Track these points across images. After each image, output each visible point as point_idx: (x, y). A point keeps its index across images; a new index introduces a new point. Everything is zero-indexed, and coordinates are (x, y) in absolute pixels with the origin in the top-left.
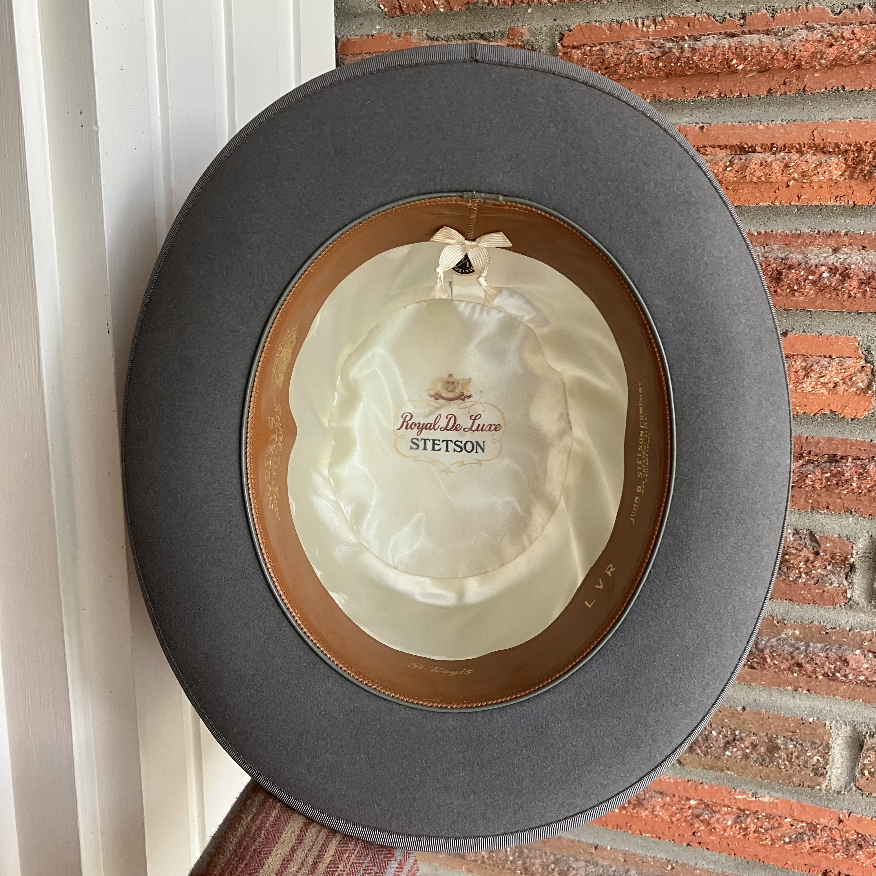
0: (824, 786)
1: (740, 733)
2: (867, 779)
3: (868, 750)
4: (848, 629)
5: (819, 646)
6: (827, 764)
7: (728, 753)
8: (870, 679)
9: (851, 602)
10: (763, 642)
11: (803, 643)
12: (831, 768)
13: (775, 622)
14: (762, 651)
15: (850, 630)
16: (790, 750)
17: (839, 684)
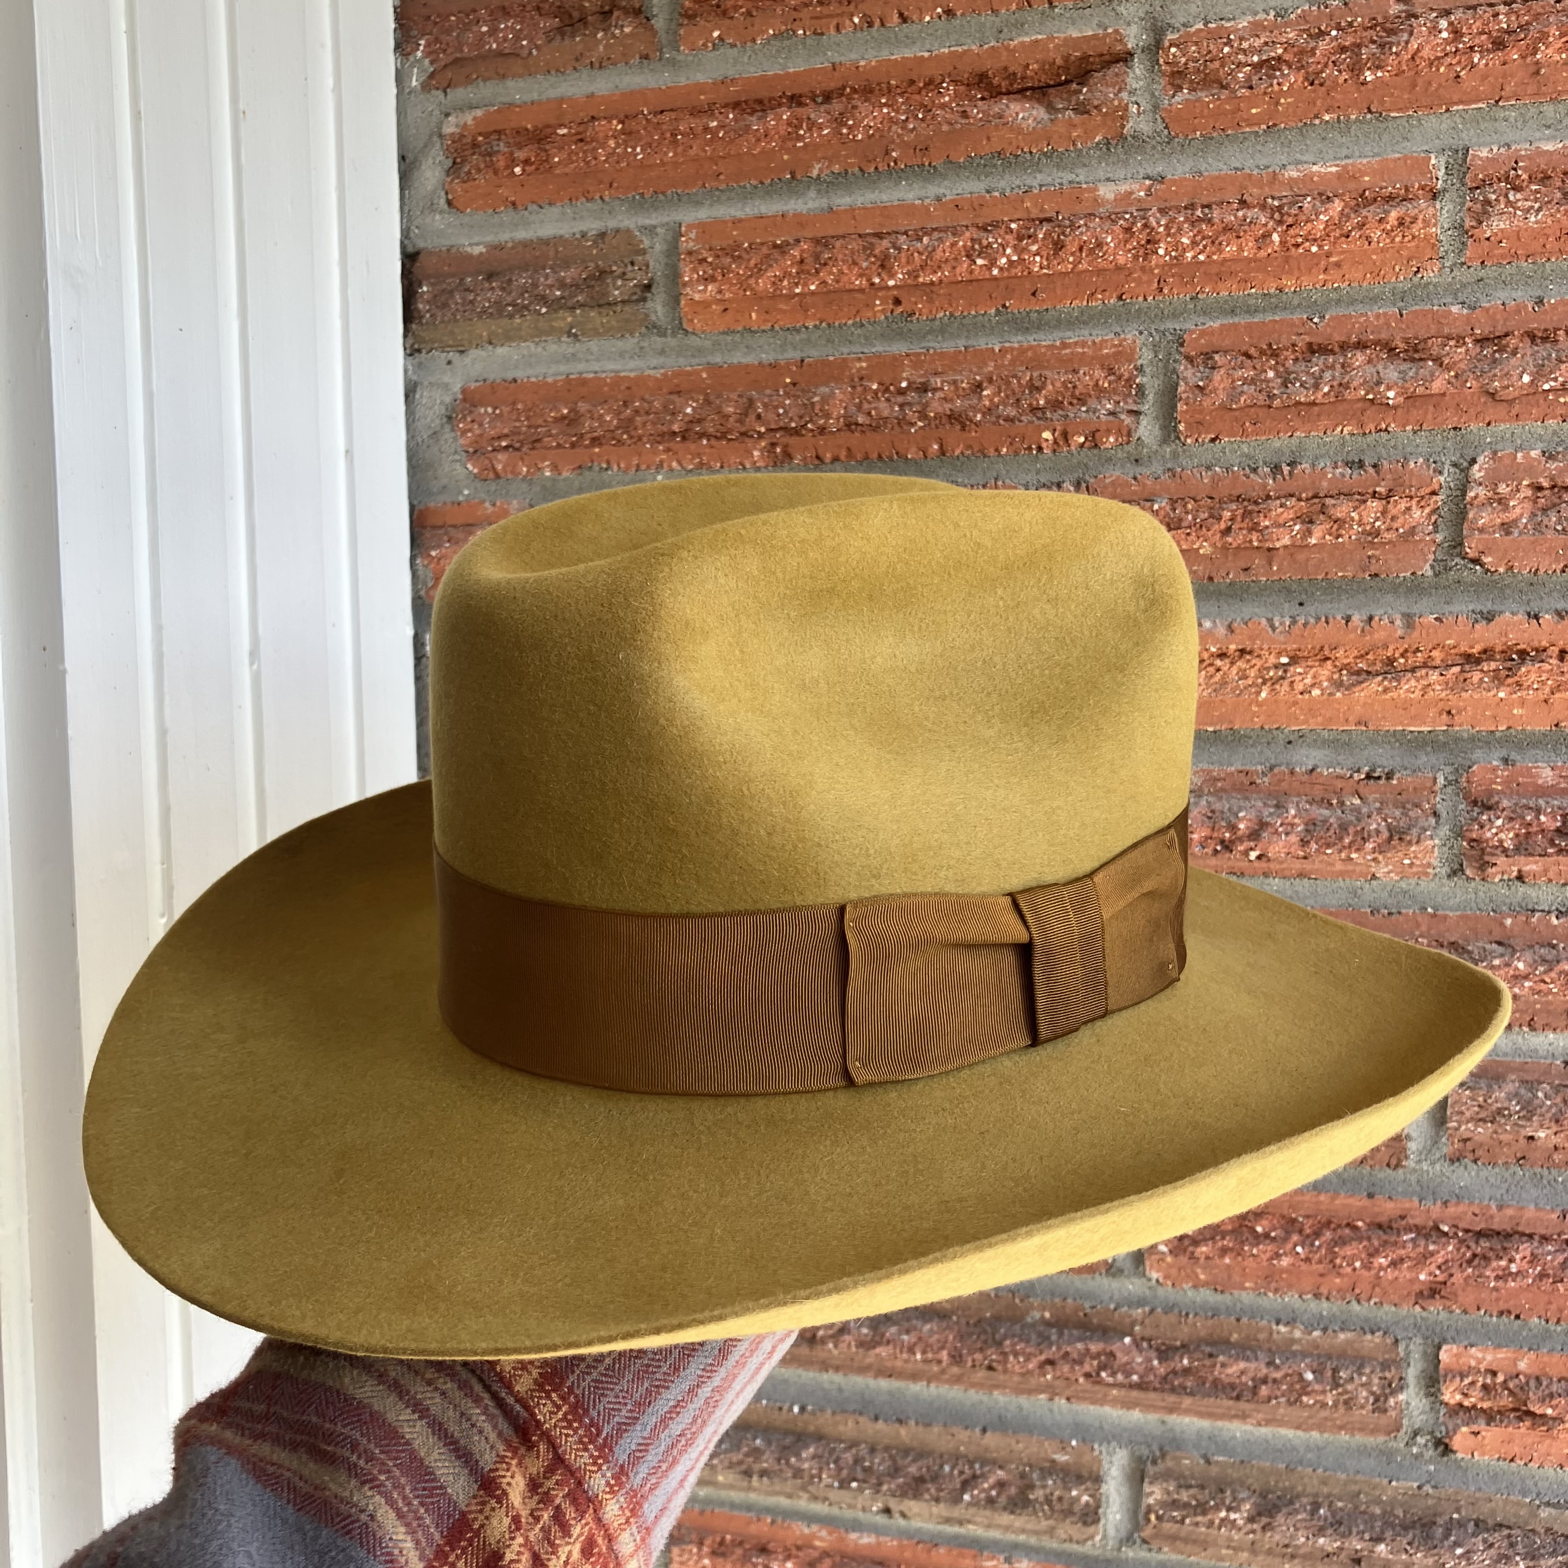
0: (1098, 1538)
1: (981, 1467)
2: (1155, 1527)
3: (1151, 1483)
4: (1112, 1306)
5: (1075, 1332)
6: (1098, 1507)
7: (967, 1497)
8: (1147, 1380)
9: (1113, 1270)
10: (1002, 1331)
11: (1054, 1330)
12: (1105, 1514)
13: (1017, 1301)
14: (1000, 1344)
15: (1115, 1309)
16: (1048, 1491)
17: (1106, 1389)
